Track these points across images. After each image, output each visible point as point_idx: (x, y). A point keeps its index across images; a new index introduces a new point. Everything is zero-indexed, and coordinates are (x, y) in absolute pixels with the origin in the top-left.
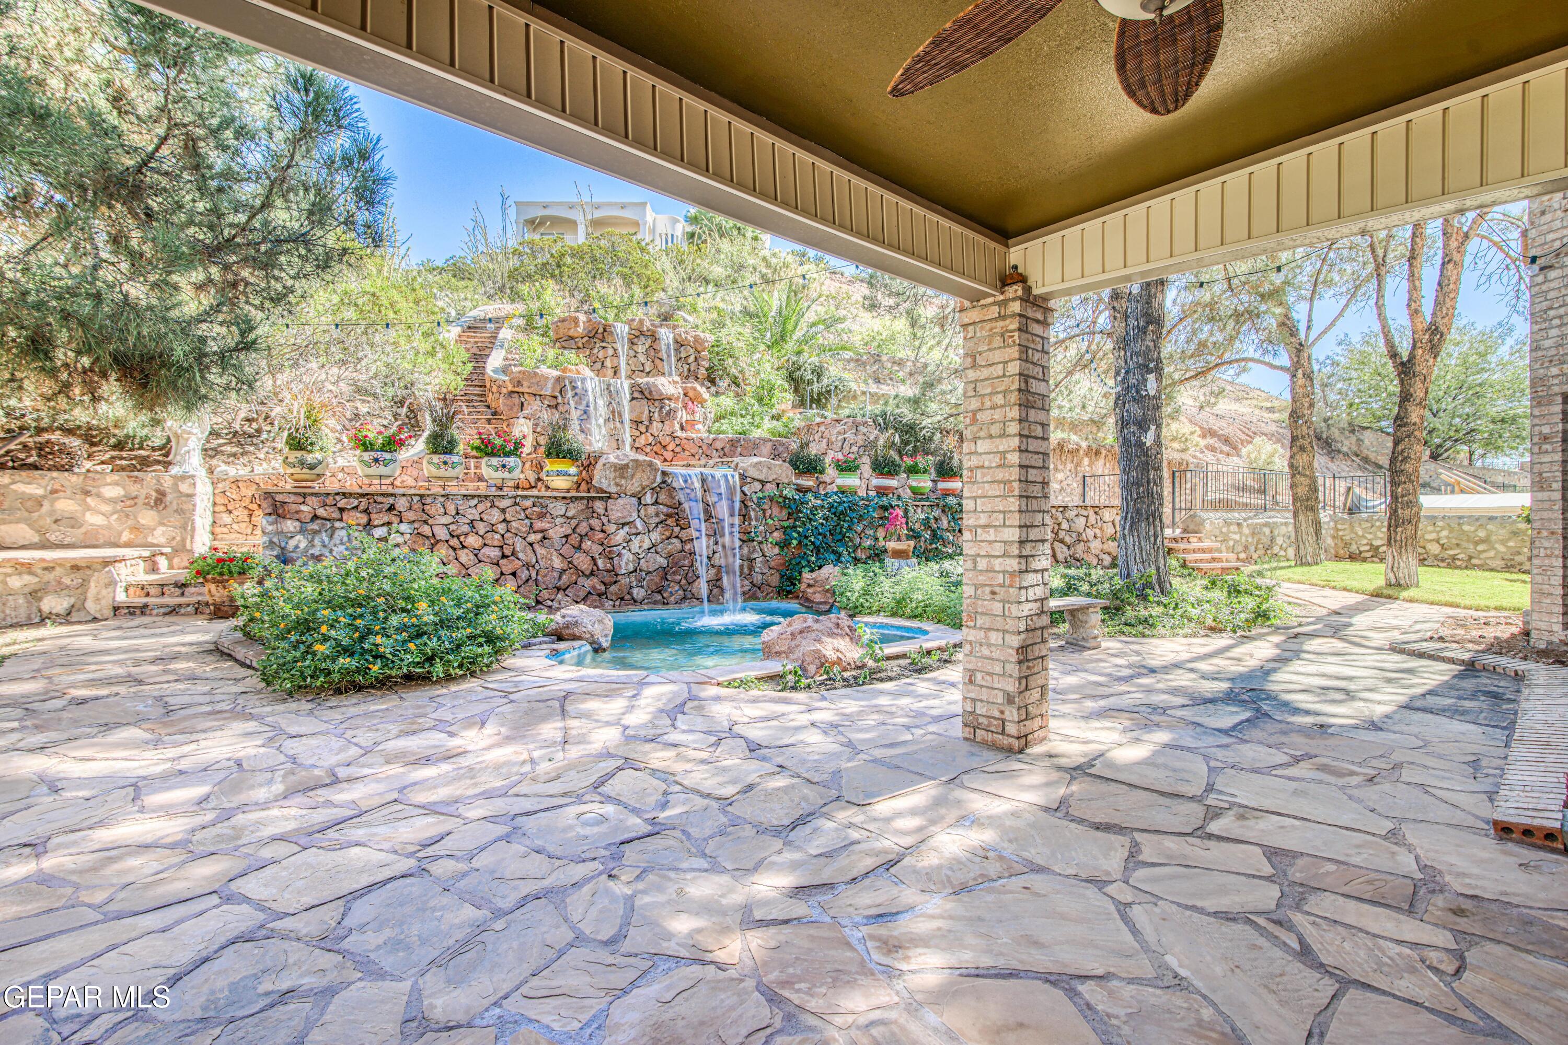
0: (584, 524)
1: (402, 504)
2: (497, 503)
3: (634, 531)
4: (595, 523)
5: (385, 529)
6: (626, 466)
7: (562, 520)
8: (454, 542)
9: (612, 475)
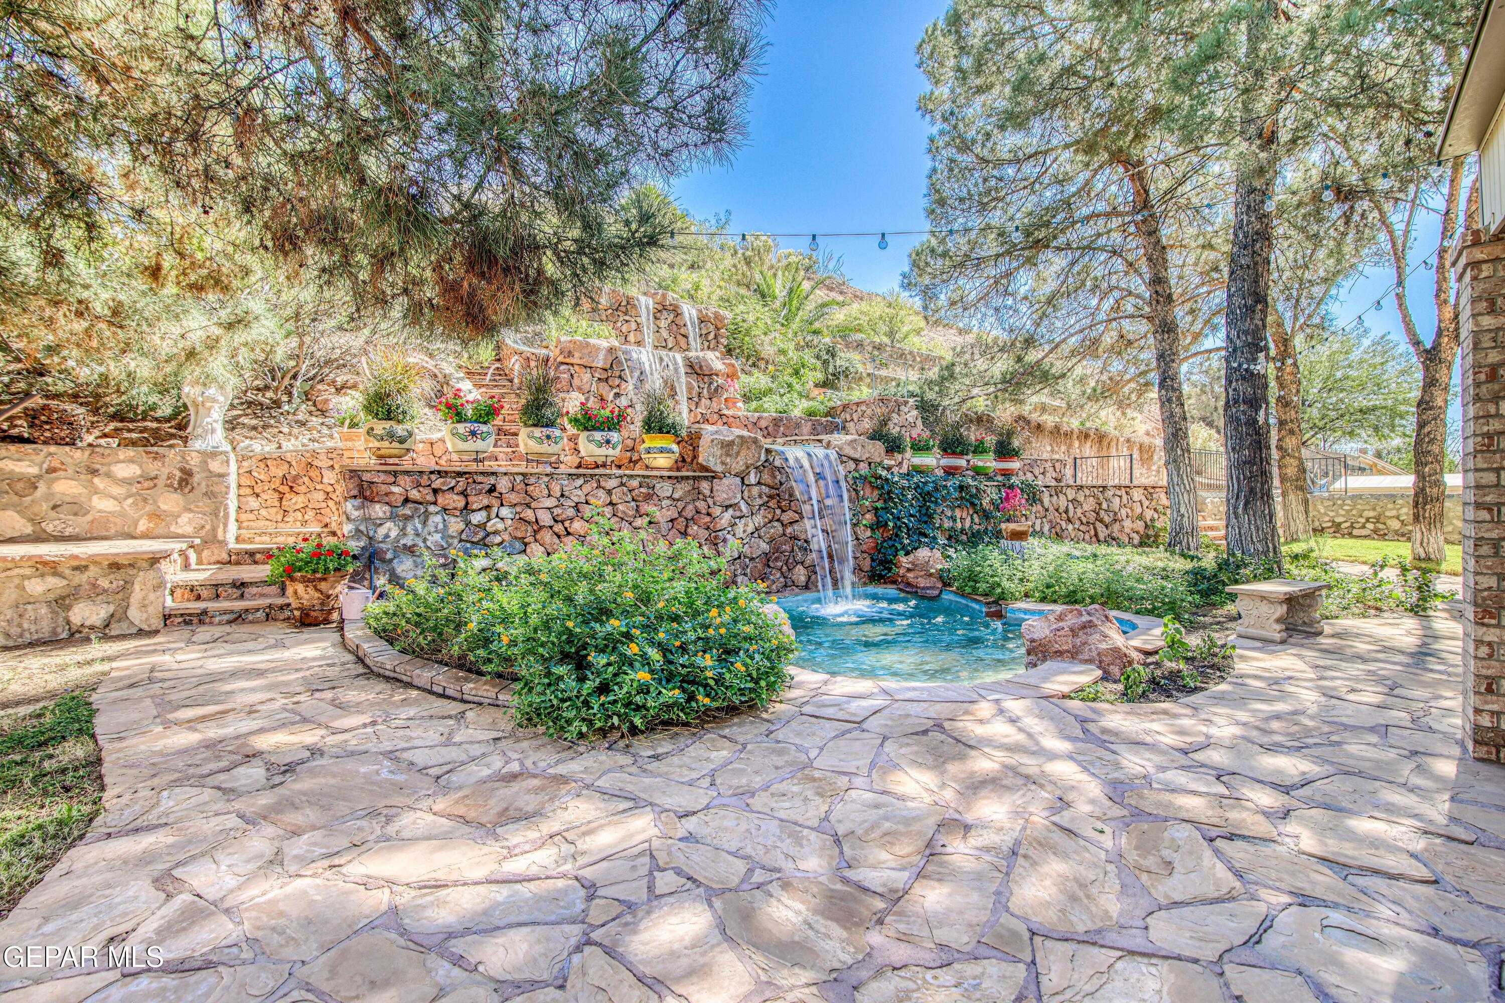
0: (690, 507)
1: (503, 484)
2: (603, 484)
3: (738, 514)
4: (701, 505)
5: (484, 513)
6: (731, 444)
7: (668, 502)
8: (559, 528)
9: (719, 453)
